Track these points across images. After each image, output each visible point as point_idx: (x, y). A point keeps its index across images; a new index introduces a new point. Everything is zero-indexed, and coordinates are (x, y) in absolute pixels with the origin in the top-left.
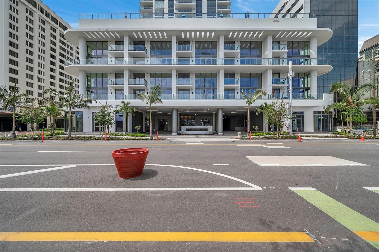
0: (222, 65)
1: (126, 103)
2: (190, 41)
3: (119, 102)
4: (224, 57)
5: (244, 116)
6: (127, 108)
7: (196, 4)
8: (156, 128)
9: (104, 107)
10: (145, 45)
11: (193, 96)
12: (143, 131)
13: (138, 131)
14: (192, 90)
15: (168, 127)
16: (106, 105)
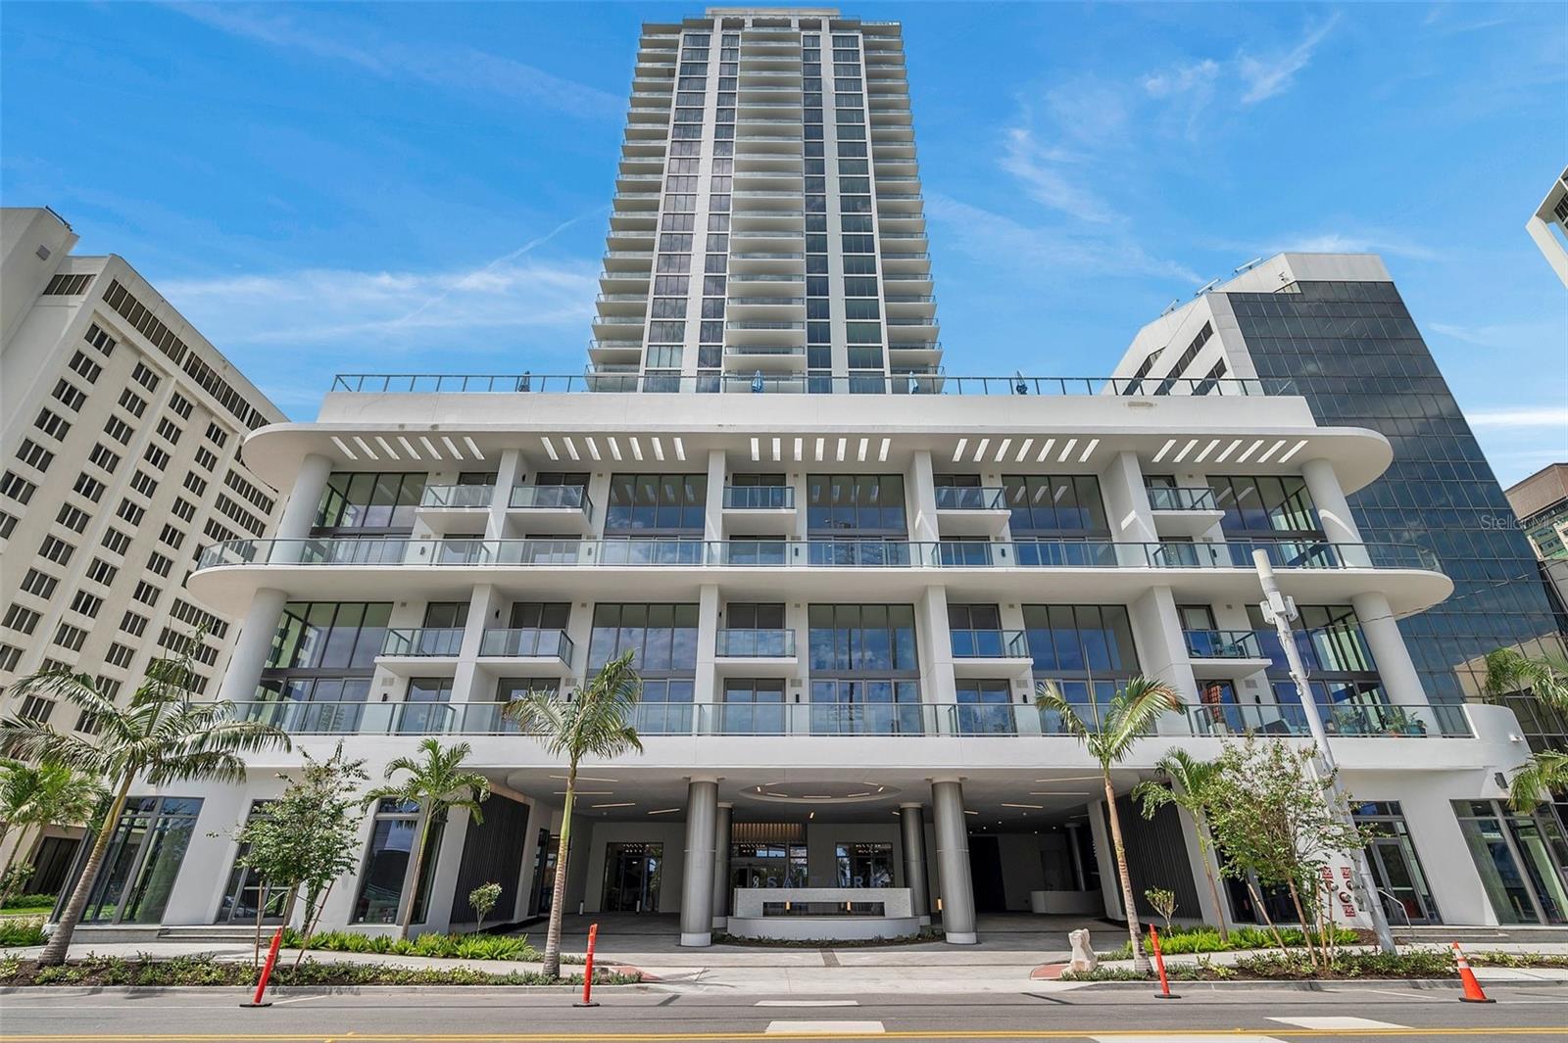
0: (937, 570)
1: (443, 752)
2: (784, 475)
3: (410, 746)
4: (940, 537)
5: (1067, 825)
6: (448, 779)
7: (806, 356)
8: (594, 899)
9: (320, 774)
10: (586, 489)
11: (801, 714)
12: (512, 918)
13: (480, 918)
14: (796, 683)
15: (658, 889)
16: (333, 760)
